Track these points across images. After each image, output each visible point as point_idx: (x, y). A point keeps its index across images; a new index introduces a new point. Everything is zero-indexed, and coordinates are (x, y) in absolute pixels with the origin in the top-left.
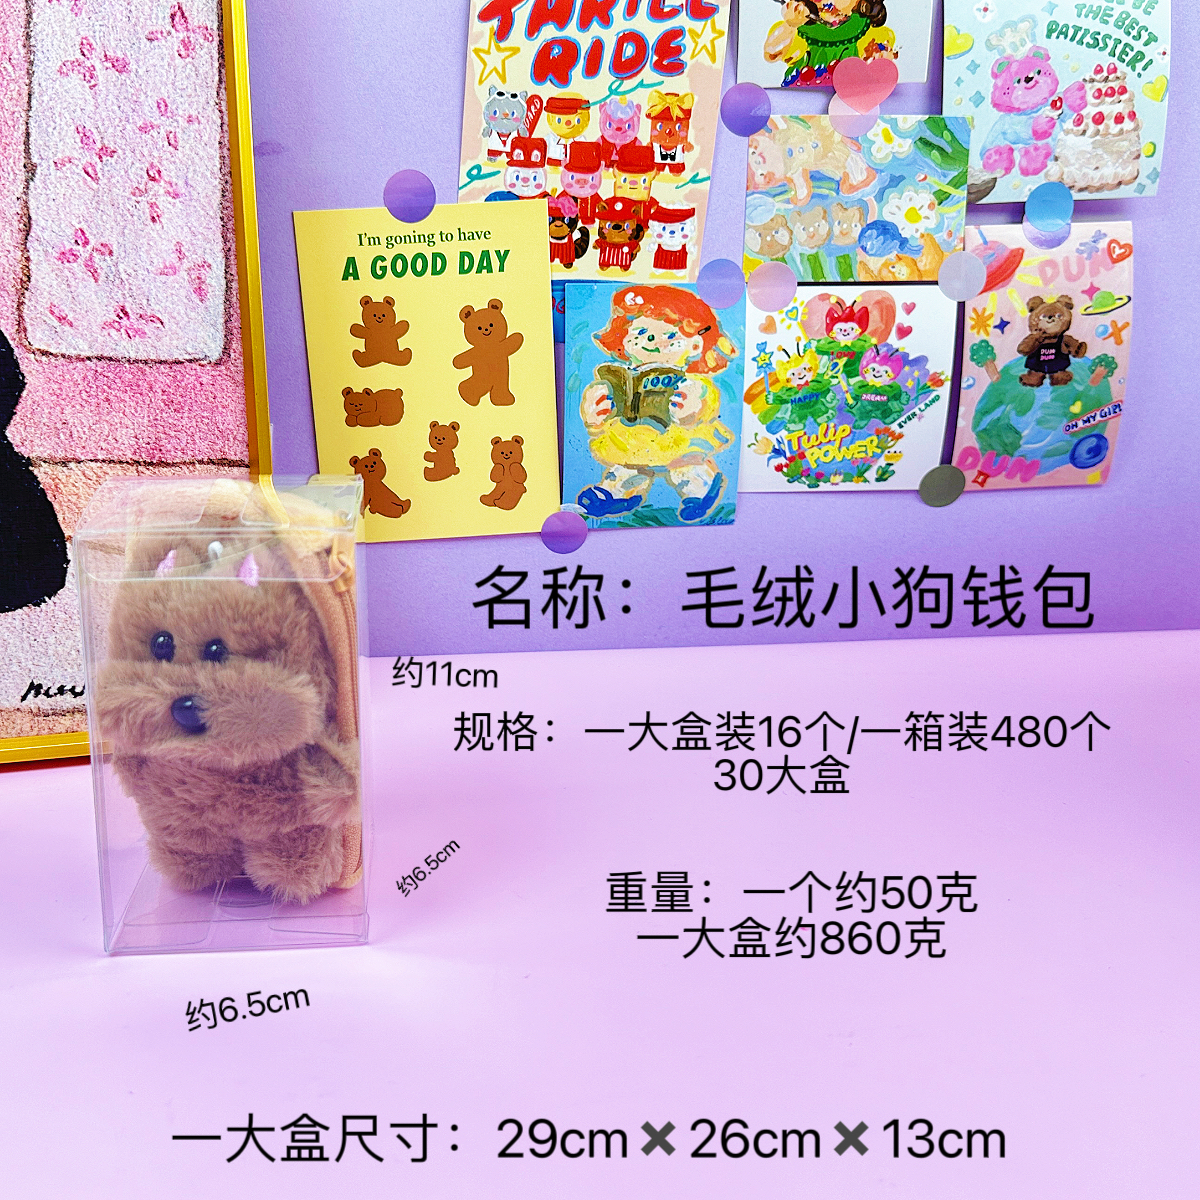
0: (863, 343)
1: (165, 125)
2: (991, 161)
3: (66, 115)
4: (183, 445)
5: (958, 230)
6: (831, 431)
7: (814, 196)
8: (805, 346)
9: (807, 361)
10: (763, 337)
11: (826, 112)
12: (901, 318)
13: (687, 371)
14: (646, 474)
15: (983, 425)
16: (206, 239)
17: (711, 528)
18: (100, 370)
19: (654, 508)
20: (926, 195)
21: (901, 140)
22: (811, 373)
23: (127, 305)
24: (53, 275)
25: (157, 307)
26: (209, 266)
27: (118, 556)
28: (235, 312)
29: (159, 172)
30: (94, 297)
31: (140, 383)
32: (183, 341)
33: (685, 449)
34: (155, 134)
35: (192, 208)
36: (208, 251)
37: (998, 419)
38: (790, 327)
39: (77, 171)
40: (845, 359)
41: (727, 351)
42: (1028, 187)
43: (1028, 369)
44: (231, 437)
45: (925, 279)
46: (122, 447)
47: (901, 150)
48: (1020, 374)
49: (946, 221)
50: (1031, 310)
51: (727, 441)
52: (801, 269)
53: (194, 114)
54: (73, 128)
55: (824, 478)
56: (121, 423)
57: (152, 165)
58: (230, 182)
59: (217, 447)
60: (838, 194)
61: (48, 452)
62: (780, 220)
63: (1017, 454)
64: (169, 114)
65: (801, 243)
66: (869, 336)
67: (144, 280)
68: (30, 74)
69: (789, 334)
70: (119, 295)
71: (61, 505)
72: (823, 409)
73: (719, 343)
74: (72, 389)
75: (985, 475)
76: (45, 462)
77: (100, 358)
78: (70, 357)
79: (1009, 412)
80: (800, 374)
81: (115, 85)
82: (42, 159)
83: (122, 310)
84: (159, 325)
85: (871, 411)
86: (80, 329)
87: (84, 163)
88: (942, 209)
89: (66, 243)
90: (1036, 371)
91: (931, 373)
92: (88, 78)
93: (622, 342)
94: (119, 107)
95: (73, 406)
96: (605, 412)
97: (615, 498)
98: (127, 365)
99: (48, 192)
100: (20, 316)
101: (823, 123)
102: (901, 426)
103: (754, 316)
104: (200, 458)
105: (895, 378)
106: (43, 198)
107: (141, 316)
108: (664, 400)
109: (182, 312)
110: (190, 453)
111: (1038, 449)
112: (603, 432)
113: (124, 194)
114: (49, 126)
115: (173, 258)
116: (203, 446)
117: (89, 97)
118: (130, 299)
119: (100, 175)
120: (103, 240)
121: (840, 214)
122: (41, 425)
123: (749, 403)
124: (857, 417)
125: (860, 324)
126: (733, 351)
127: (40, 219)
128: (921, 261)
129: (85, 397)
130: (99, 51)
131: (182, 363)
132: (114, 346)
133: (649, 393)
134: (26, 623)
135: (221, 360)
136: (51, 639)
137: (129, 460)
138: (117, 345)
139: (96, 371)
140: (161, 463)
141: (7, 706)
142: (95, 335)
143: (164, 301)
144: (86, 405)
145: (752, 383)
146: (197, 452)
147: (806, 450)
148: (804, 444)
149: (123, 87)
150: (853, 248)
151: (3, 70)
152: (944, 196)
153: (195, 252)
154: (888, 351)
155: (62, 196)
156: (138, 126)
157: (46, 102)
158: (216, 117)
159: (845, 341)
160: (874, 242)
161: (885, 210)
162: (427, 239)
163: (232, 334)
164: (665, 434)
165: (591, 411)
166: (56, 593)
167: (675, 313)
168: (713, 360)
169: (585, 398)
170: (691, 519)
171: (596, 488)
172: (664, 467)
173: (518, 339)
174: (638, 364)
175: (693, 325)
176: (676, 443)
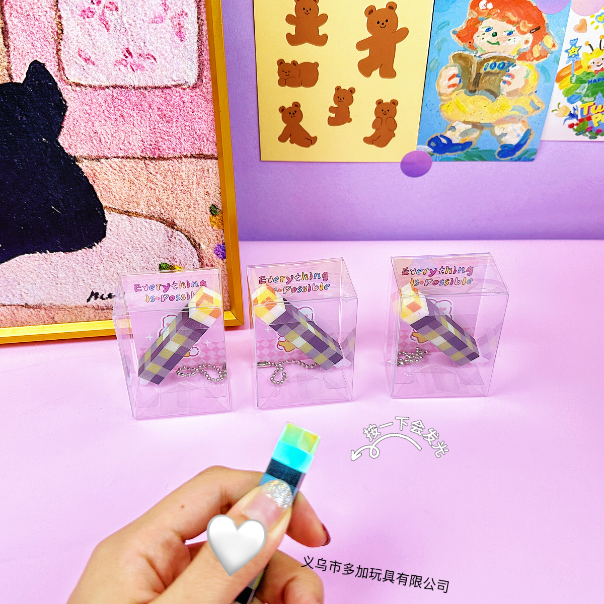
4: (173, 146)
10: (576, 35)
13: (518, 59)
17: (518, 163)
18: (115, 95)
19: (481, 149)
23: (130, 47)
24: (78, 28)
25: (151, 48)
26: (186, 14)
27: (136, 218)
28: (206, 48)
30: (107, 42)
31: (143, 103)
32: (169, 72)
33: (508, 112)
36: (185, 3)
41: (549, 45)
44: (205, 139)
46: (134, 148)
51: (539, 108)
55: (601, 133)
56: (132, 131)
59: (196, 146)
61: (87, 152)
67: (141, 28)
69: (596, 32)
70: (125, 40)
71: (99, 187)
73: (544, 40)
74: (98, 109)
76: (85, 159)
77: (115, 87)
78: (95, 87)
80: (598, 63)
83: (127, 51)
84: (153, 61)
86: (100, 66)
89: (85, 3)
93: (472, 37)
95: (100, 121)
96: (454, 85)
97: (454, 142)
98: (133, 91)
100: (59, 59)
103: (574, 19)
104: (185, 154)
107: (140, 55)
108: (498, 79)
109: (168, 50)
110: (178, 151)
112: (450, 99)
115: (160, 10)
116: (187, 146)
118: (132, 43)
122: (81, 135)
123: (558, 82)
126: (554, 46)
129: (107, 115)
131: (170, 88)
132: (123, 77)
133: (487, 73)
134: (85, 259)
135: (196, 84)
136: (101, 267)
137: (139, 157)
138: (125, 77)
139: (113, 96)
140: (160, 158)
141: (80, 304)
142: (110, 70)
143: (155, 43)
144: (108, 120)
145: (563, 68)
146: (183, 150)
147: (592, 115)
148: (592, 111)
153: (175, 4)
163: (203, 65)
164: (495, 102)
165: (444, 85)
166: (101, 240)
167: (515, 16)
168: (537, 52)
169: (441, 76)
170: (504, 158)
171: (441, 136)
172: (490, 123)
173: (405, 32)
174: (483, 53)
175: (526, 25)
176: (502, 108)
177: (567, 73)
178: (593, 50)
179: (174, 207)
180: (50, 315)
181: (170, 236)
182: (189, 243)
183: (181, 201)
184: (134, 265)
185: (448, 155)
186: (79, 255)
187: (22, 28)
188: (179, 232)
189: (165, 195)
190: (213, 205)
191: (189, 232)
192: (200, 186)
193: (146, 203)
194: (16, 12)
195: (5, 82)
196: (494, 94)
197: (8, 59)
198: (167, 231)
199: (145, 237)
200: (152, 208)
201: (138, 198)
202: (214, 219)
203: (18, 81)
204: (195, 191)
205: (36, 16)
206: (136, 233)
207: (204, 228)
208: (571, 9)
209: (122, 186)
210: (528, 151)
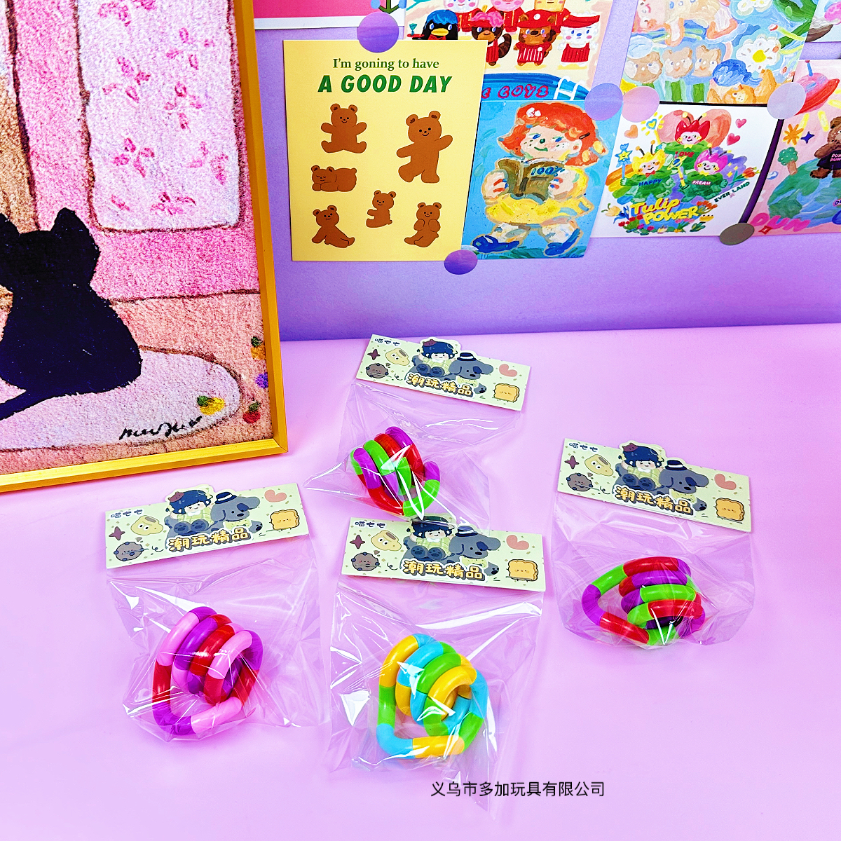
0: (700, 146)
1: (187, 50)
2: (832, 13)
3: (108, 49)
4: (213, 283)
5: (792, 67)
6: (665, 203)
7: (684, 39)
8: (657, 147)
9: (658, 157)
10: (626, 140)
12: (734, 130)
13: (566, 164)
14: (524, 229)
15: (776, 201)
16: (223, 138)
17: (566, 259)
18: (152, 239)
19: (527, 248)
20: (773, 41)
22: (658, 166)
23: (167, 191)
24: (111, 175)
25: (190, 191)
26: (227, 157)
27: (173, 355)
28: (247, 190)
29: (185, 89)
30: (143, 188)
31: (181, 245)
32: (209, 214)
33: (555, 214)
34: (180, 59)
35: (211, 115)
36: (225, 146)
37: (788, 197)
38: (649, 132)
39: (121, 94)
40: (685, 157)
41: (599, 151)
43: (818, 167)
44: (246, 275)
46: (172, 288)
47: (761, 6)
49: (784, 60)
50: (832, 127)
51: (588, 209)
52: (665, 92)
53: (209, 38)
54: (115, 59)
55: (653, 230)
56: (169, 272)
57: (179, 84)
58: (240, 91)
59: (237, 283)
61: (121, 295)
62: (654, 57)
63: (795, 217)
64: (190, 41)
65: (668, 73)
66: (707, 142)
67: (179, 173)
68: (76, 18)
69: (647, 137)
70: (161, 185)
71: (133, 327)
72: (662, 189)
73: (594, 145)
74: (134, 253)
75: (769, 228)
76: (119, 301)
77: (151, 231)
78: (129, 232)
79: (796, 194)
80: (649, 166)
81: (145, 21)
82: (93, 87)
83: (164, 195)
84: (192, 204)
85: (697, 191)
86: (135, 211)
87: (126, 86)
88: (784, 51)
89: (118, 150)
90: (825, 168)
91: (747, 168)
92: (123, 17)
93: (519, 143)
94: (150, 39)
95: (136, 264)
96: (500, 190)
97: (500, 242)
98: (171, 233)
99: (101, 113)
100: (91, 206)
102: (716, 200)
103: (624, 124)
104: (225, 290)
105: (720, 170)
106: (97, 118)
107: (178, 199)
108: (546, 182)
109: (208, 193)
110: (218, 287)
111: (811, 214)
112: (497, 203)
113: (159, 109)
115: (199, 154)
116: (228, 282)
117: (125, 33)
118: (169, 187)
119: (139, 96)
120: (146, 146)
122: (114, 278)
123: (607, 185)
124: (686, 195)
125: (701, 133)
126: (604, 151)
127: (97, 133)
128: (758, 90)
129: (143, 258)
131: (210, 229)
132: (160, 221)
133: (535, 178)
134: (118, 398)
135: (237, 224)
136: (135, 405)
137: (177, 296)
138: (163, 220)
139: (149, 238)
140: (199, 296)
141: (111, 442)
142: (146, 215)
144: (144, 263)
145: (613, 171)
146: (223, 287)
147: (643, 214)
148: (644, 210)
149: (152, 21)
150: (707, 79)
151: (54, 17)
152: (788, 41)
153: (215, 148)
154: (718, 152)
155: (111, 115)
156: (166, 52)
157: (91, 41)
158: (227, 39)
159: (687, 145)
160: (724, 75)
161: (739, 52)
162: (388, 65)
163: (245, 205)
164: (542, 205)
165: (489, 189)
166: (135, 379)
167: (564, 123)
168: (587, 157)
169: (486, 181)
170: (553, 255)
171: (486, 236)
172: (538, 224)
173: (449, 140)
174: (530, 159)
175: (575, 132)
176: (550, 210)
177: (617, 176)
178: (644, 154)
179: (213, 342)
180: (80, 455)
181: (209, 370)
182: (229, 375)
183: (220, 335)
184: (171, 400)
185: (495, 253)
186: (111, 394)
187: (50, 177)
188: (218, 366)
189: (205, 330)
190: (254, 337)
191: (229, 365)
192: (241, 320)
193: (184, 339)
194: (43, 162)
195: (32, 230)
196: (542, 198)
197: (35, 208)
198: (206, 365)
199: (182, 373)
200: (190, 344)
201: (175, 336)
202: (255, 350)
203: (46, 229)
204: (236, 324)
205: (65, 165)
206: (172, 369)
207: (245, 359)
208: (622, 116)
209: (159, 325)
210: (577, 249)
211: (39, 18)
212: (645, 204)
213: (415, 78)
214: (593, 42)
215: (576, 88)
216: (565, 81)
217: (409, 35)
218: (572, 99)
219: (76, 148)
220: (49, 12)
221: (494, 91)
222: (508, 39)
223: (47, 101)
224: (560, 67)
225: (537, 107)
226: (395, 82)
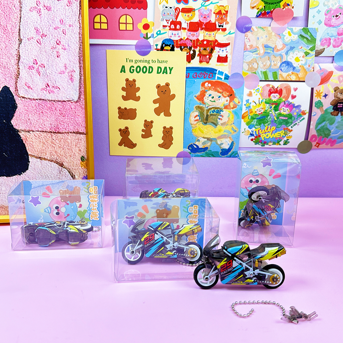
0: (280, 100)
1: (62, 27)
2: (323, 43)
3: (32, 24)
4: (65, 127)
5: (312, 65)
6: (269, 128)
7: (265, 53)
8: (261, 101)
9: (262, 106)
10: (248, 98)
11: (270, 26)
12: (293, 93)
13: (224, 108)
14: (210, 140)
15: (318, 128)
16: (74, 63)
17: (230, 158)
18: (40, 103)
19: (212, 151)
20: (302, 53)
21: (294, 35)
22: (263, 110)
23: (49, 83)
24: (27, 73)
25: (58, 84)
26: (75, 71)
27: (44, 161)
28: (82, 86)
29: (60, 42)
30: (39, 80)
31: (52, 107)
32: (66, 95)
33: (222, 133)
34: (59, 30)
35: (70, 53)
36: (74, 67)
37: (324, 126)
38: (257, 94)
39: (34, 41)
40: (274, 105)
41: (237, 102)
42: (335, 51)
43: (333, 110)
44: (80, 125)
45: (301, 80)
46: (47, 127)
47: (294, 39)
48: (331, 112)
49: (308, 62)
50: (335, 91)
51: (236, 131)
52: (261, 76)
53: (71, 24)
54: (34, 28)
55: (266, 143)
56: (46, 120)
57: (58, 40)
58: (82, 45)
59: (76, 128)
60: (273, 52)
61: (24, 128)
62: (254, 61)
63: (329, 137)
64: (64, 24)
65: (261, 67)
66: (282, 98)
67: (54, 75)
68: (21, 11)
69: (256, 97)
70: (47, 80)
71: (27, 145)
72: (267, 121)
73: (234, 100)
74: (32, 109)
75: (319, 144)
76: (23, 131)
77: (40, 99)
78: (31, 99)
79: (327, 124)
80: (259, 110)
81: (47, 15)
82: (24, 37)
83: (47, 85)
84: (59, 90)
85: (282, 122)
86: (34, 90)
87: (37, 39)
88: (307, 58)
89: (31, 64)
90: (336, 111)
91: (302, 110)
92: (38, 12)
93: (203, 98)
94: (48, 22)
95: (32, 114)
96: (197, 120)
97: (200, 147)
98: (48, 102)
99: (26, 48)
100: (16, 86)
101: (269, 29)
102: (292, 127)
103: (246, 91)
104: (70, 131)
105: (290, 112)
106: (24, 50)
107: (53, 87)
108: (216, 117)
109: (66, 86)
110: (67, 129)
111: (336, 136)
112: (196, 127)
113: (49, 48)
114: (26, 27)
115: (63, 69)
116: (72, 128)
117: (39, 18)
118: (50, 81)
119: (42, 43)
120: (42, 63)
121: (274, 58)
122: (22, 120)
123: (243, 119)
124: (278, 124)
125: (279, 94)
126: (239, 102)
127: (23, 56)
128: (300, 74)
129: (35, 112)
130: (42, 4)
131: (65, 101)
132: (45, 96)
133: (211, 115)
134: (17, 180)
135: (78, 101)
137: (49, 131)
138: (45, 95)
139: (39, 103)
140: (59, 133)
142: (39, 92)
143: (60, 82)
144: (36, 114)
145: (244, 112)
146: (70, 129)
147: (261, 134)
148: (260, 132)
149: (49, 15)
150: (278, 70)
151: (12, 9)
152: (308, 54)
153: (70, 67)
154: (288, 103)
155: (30, 49)
156: (54, 27)
157: (25, 20)
158: (78, 25)
159: (274, 100)
160: (284, 68)
161: (288, 58)
162: (148, 62)
163: (81, 93)
164: (216, 128)
165: (193, 120)
166: (25, 171)
167: (221, 90)
168: (232, 105)
169: (191, 116)
170: (224, 155)
171: (193, 144)
172: (215, 138)
173: (174, 96)
174: (208, 105)
175: (226, 94)
176: (220, 131)
177: (247, 114)
178: (256, 104)
179: (63, 156)
181: (60, 171)
182: (69, 174)
183: (67, 153)
185: (198, 154)
186: (14, 178)
187: (2, 72)
188: (65, 169)
189: (60, 150)
190: (82, 156)
191: (70, 169)
192: (77, 147)
193: (50, 153)
198: (59, 168)
199: (48, 171)
200: (52, 156)
201: (46, 151)
202: (82, 163)
204: (74, 149)
205: (8, 68)
206: (43, 168)
207: (77, 167)
208: (244, 87)
209: (39, 145)
210: (234, 152)
211: (7, 9)
212: (261, 129)
213: (158, 67)
214: (229, 54)
215: (224, 74)
216: (219, 71)
217: (155, 49)
218: (223, 79)
219: (14, 61)
220: (11, 7)
221: (191, 75)
222: (194, 52)
223: (5, 41)
224: (217, 65)
225: (209, 82)
226: (151, 69)
